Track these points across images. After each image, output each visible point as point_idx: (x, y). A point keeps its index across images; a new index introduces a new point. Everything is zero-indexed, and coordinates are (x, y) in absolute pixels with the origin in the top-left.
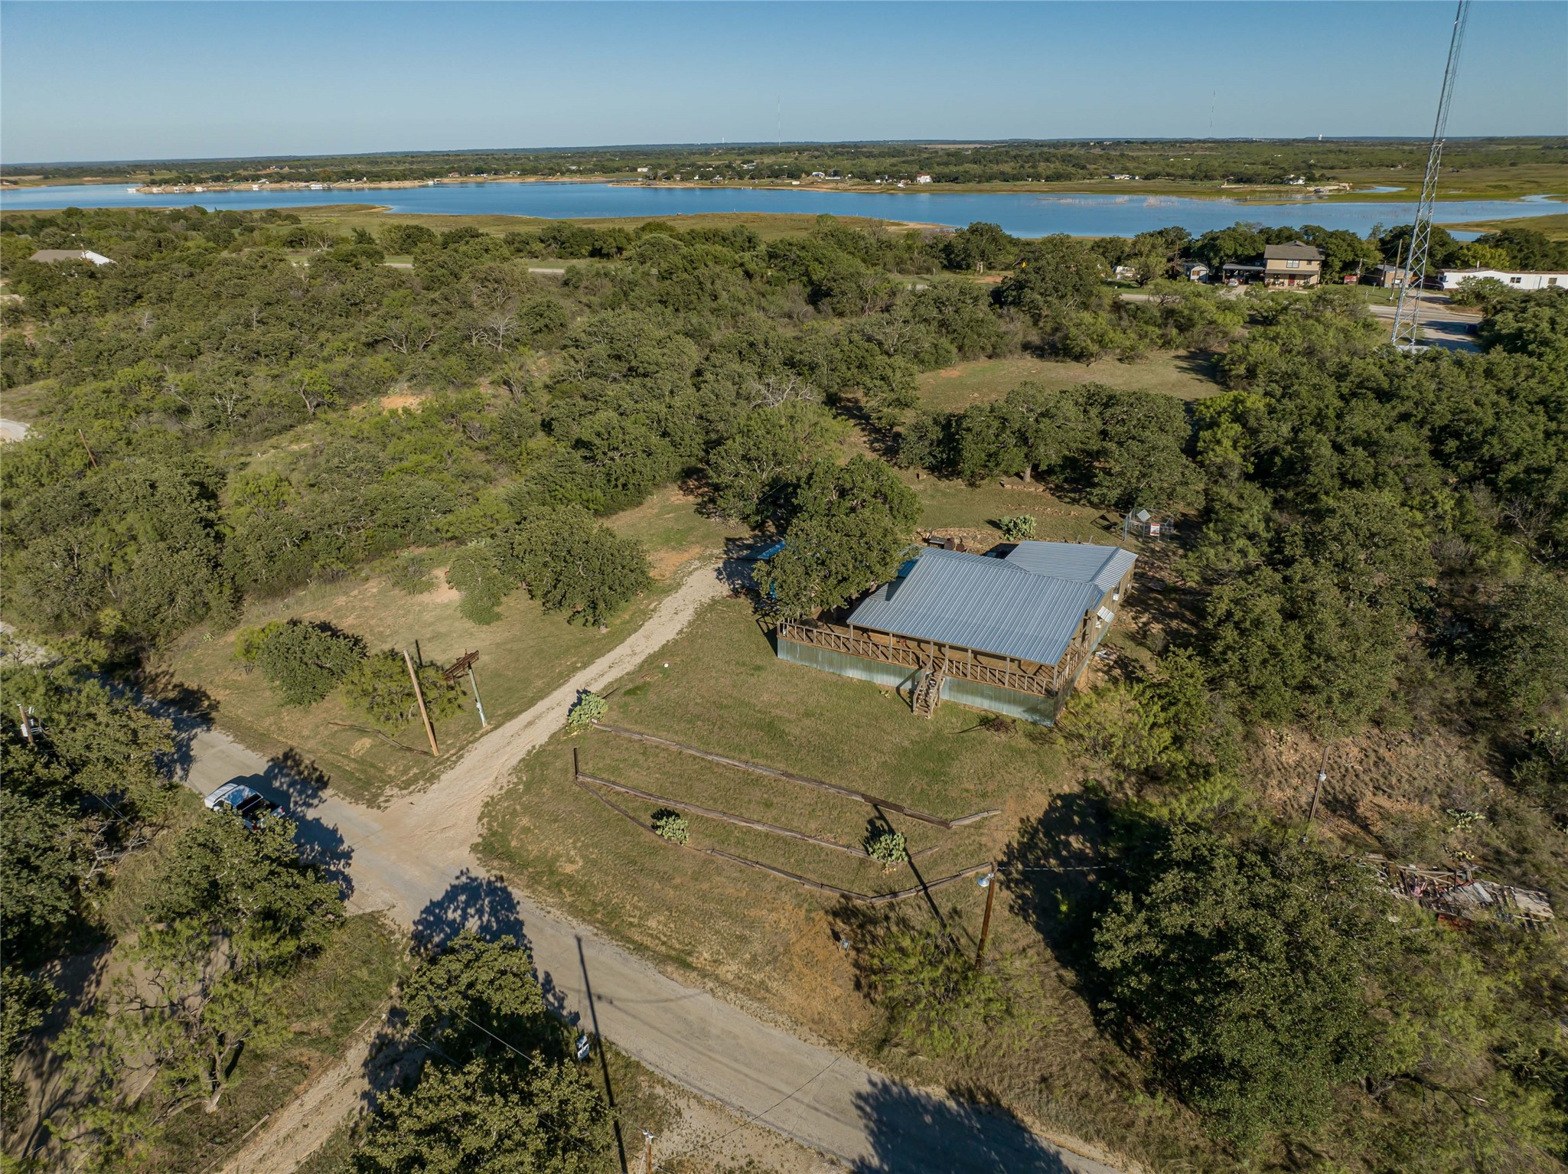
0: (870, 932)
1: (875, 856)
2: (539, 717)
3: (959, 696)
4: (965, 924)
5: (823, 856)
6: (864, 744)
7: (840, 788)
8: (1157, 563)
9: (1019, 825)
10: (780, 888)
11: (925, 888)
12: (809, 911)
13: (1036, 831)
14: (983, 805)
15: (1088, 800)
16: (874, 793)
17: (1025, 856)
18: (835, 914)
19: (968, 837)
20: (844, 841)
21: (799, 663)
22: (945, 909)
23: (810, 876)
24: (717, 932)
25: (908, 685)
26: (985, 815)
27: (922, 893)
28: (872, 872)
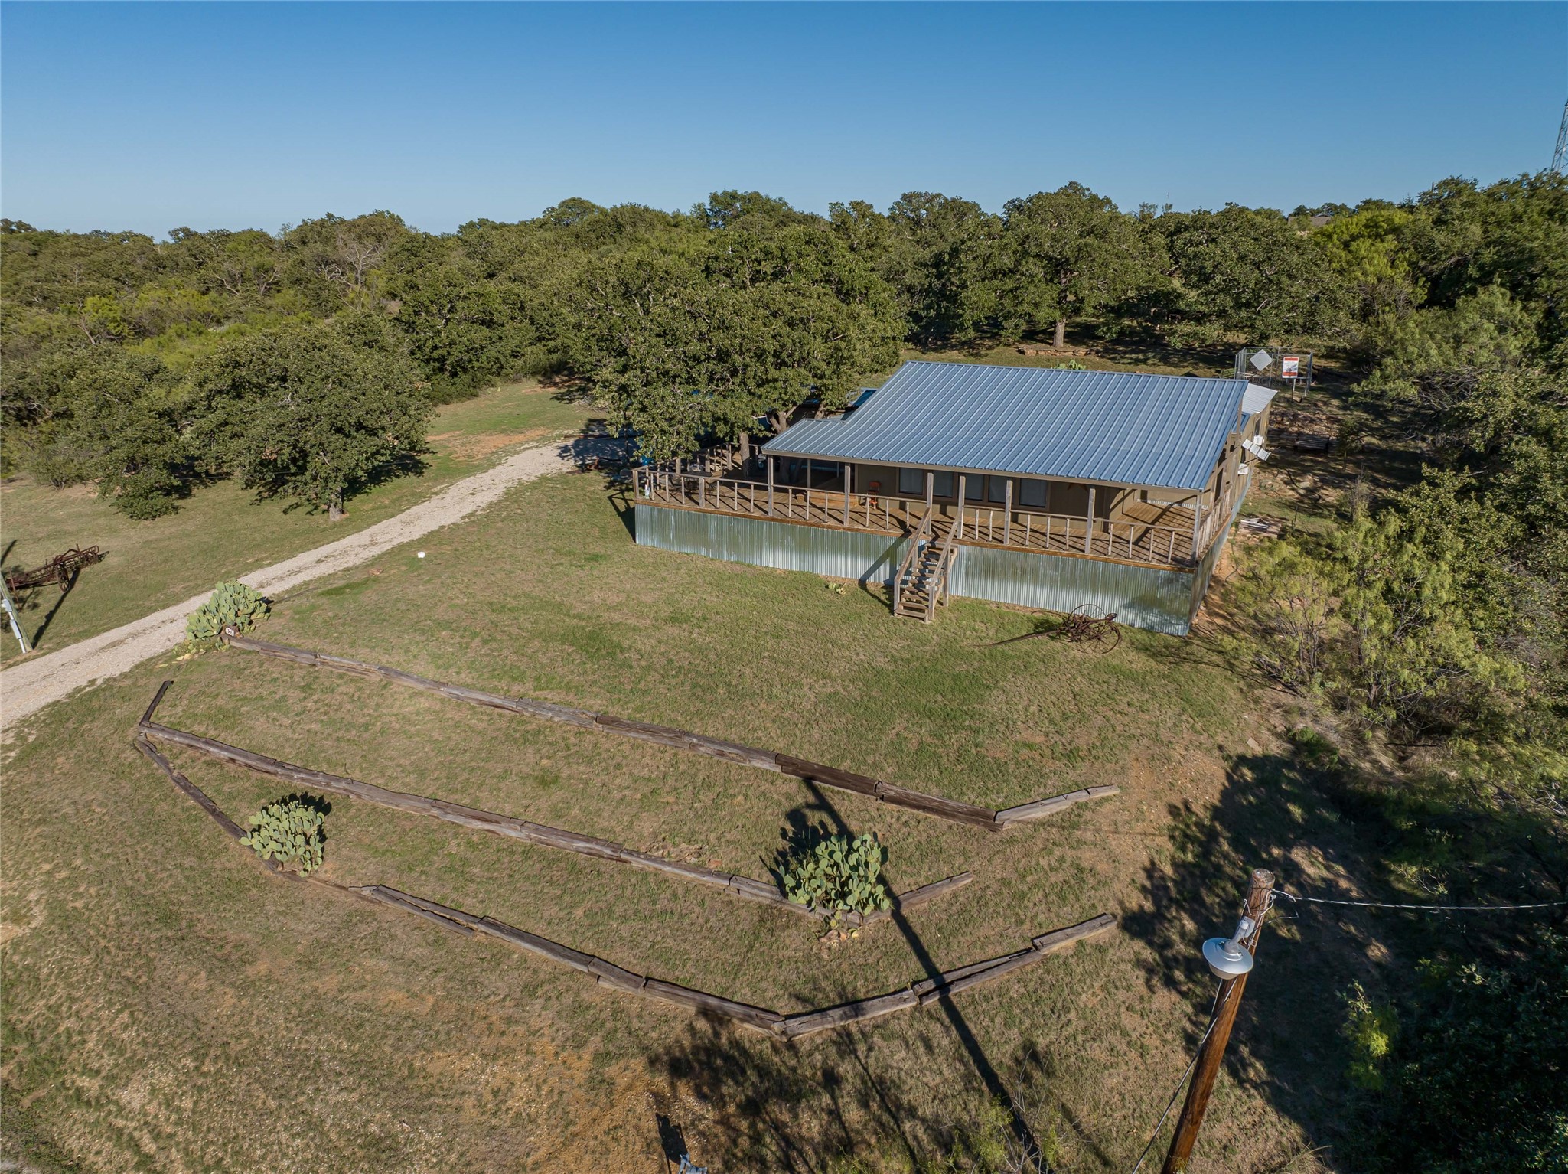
0: (777, 1127)
1: (801, 898)
2: (143, 632)
3: (988, 584)
4: (1067, 1096)
5: (663, 901)
6: (788, 664)
7: (726, 743)
8: (1302, 414)
9: (1168, 820)
10: (531, 989)
11: (943, 987)
12: (602, 1058)
13: (1212, 835)
14: (1072, 775)
15: (1306, 771)
16: (806, 753)
17: (1197, 899)
18: (678, 1068)
19: (1046, 850)
20: (723, 860)
21: (674, 550)
22: (1000, 1053)
23: (620, 955)
24: (313, 1125)
25: (883, 573)
26: (1082, 797)
27: (933, 1001)
28: (793, 942)
